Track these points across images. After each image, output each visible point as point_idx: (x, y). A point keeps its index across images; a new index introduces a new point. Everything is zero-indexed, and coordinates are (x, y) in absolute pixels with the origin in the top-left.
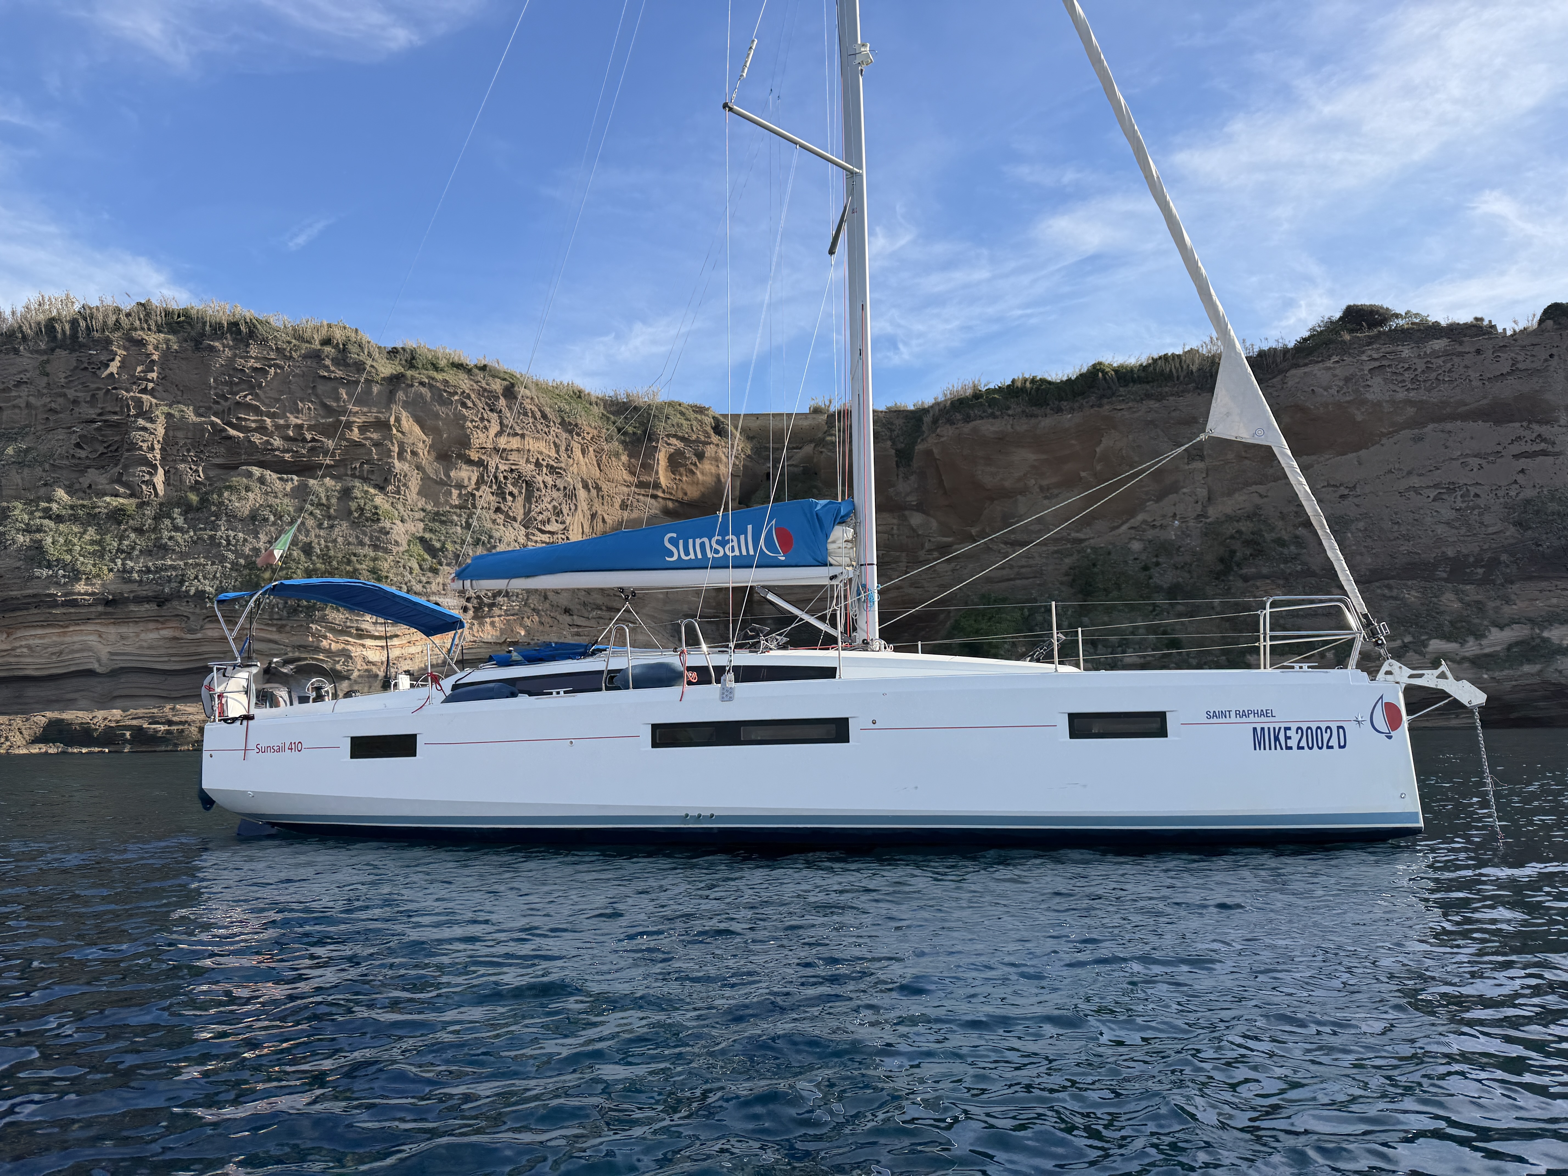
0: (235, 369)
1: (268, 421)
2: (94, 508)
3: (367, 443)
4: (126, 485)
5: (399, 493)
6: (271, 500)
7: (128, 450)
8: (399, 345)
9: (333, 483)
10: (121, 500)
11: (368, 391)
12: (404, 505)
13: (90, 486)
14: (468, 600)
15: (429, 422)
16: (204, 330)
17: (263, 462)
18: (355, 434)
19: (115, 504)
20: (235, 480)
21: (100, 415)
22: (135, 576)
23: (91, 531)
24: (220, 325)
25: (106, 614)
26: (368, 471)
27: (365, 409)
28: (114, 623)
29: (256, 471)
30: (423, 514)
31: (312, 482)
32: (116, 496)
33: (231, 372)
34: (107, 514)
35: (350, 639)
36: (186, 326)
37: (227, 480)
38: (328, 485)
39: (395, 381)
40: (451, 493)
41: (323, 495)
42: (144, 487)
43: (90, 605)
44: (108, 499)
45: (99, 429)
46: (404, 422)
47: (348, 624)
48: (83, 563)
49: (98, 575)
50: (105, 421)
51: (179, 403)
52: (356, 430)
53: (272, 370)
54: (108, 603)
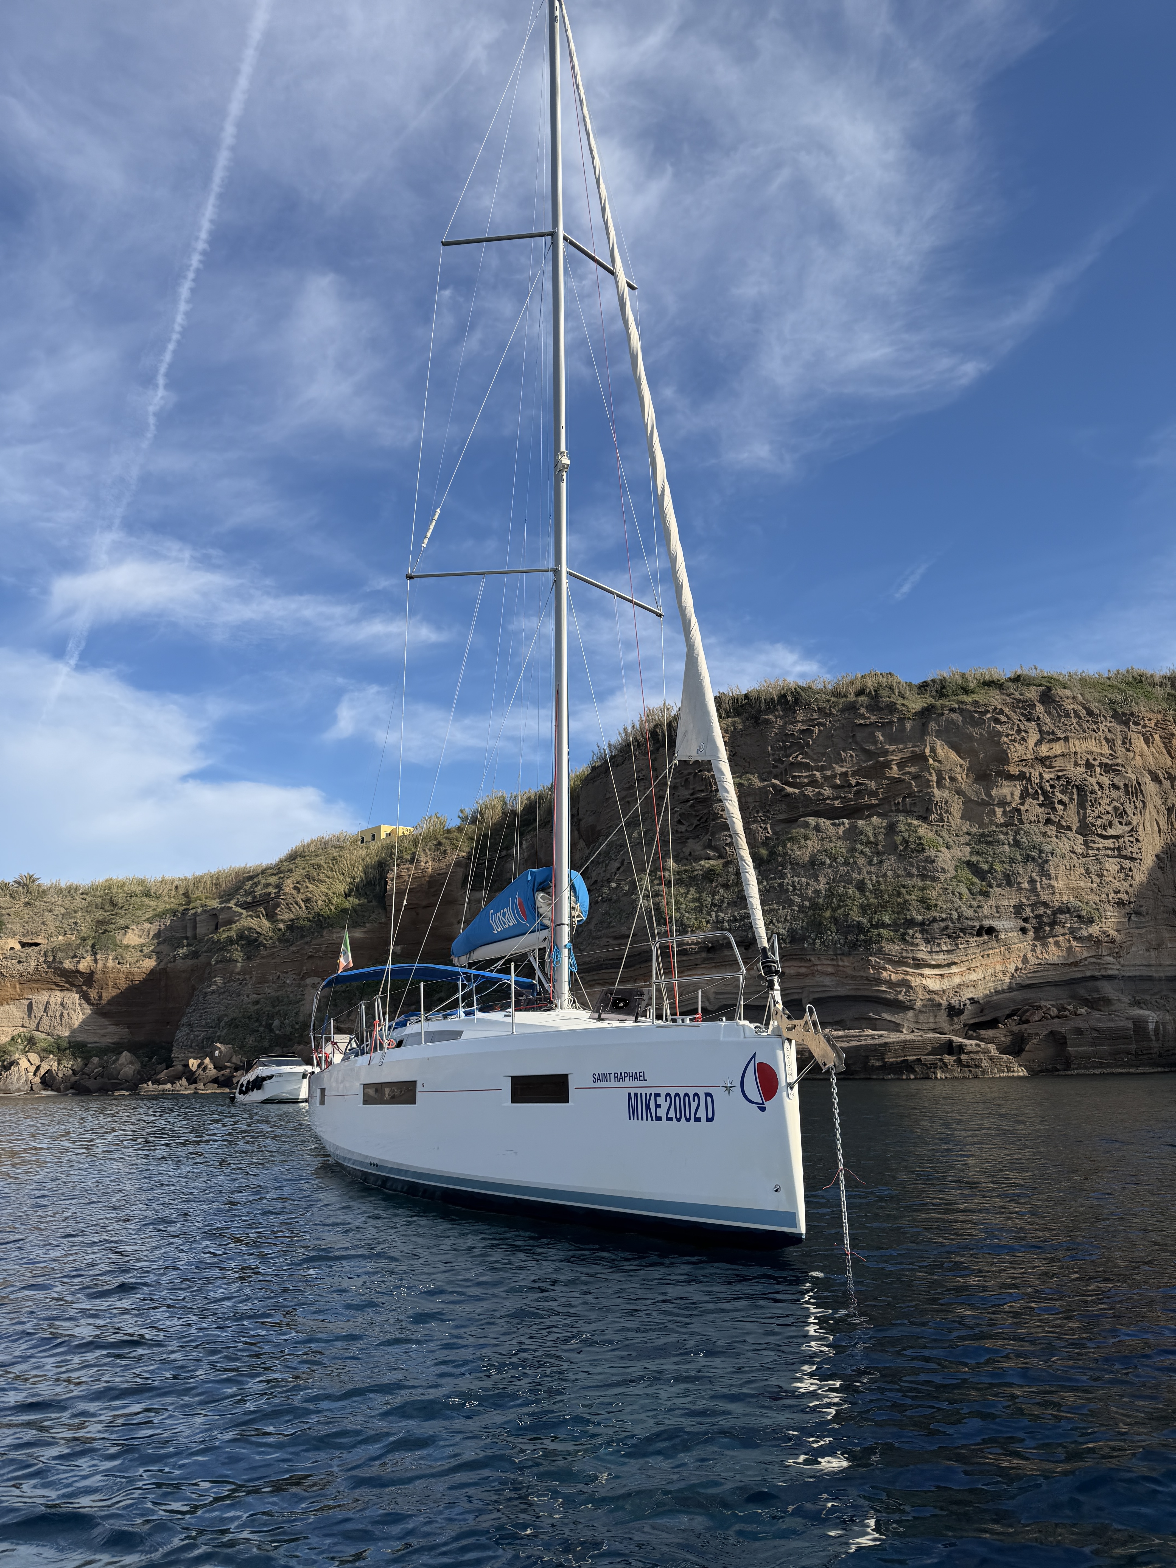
0: (787, 735)
1: (818, 774)
2: (693, 871)
3: (906, 777)
4: (715, 849)
5: (942, 820)
6: (828, 845)
7: (713, 820)
8: (928, 678)
9: (880, 820)
10: (712, 862)
11: (902, 729)
12: (949, 831)
13: (690, 854)
14: (1026, 920)
15: (964, 746)
16: (760, 706)
17: (817, 811)
18: (895, 772)
19: (707, 866)
20: (795, 831)
21: (692, 794)
22: (726, 924)
23: (692, 890)
24: (772, 699)
25: (708, 959)
26: (911, 804)
27: (901, 746)
28: (715, 967)
29: (812, 821)
30: (968, 837)
31: (861, 823)
32: (709, 859)
33: (784, 738)
34: (702, 875)
35: (908, 969)
36: (747, 707)
37: (789, 833)
38: (875, 823)
39: (927, 713)
40: (994, 812)
41: (870, 834)
42: (727, 848)
43: (696, 953)
44: (702, 862)
45: (692, 806)
46: (940, 752)
47: (904, 954)
48: (688, 918)
49: (700, 927)
50: (697, 799)
51: (747, 773)
52: (895, 768)
53: (816, 729)
54: (709, 950)
